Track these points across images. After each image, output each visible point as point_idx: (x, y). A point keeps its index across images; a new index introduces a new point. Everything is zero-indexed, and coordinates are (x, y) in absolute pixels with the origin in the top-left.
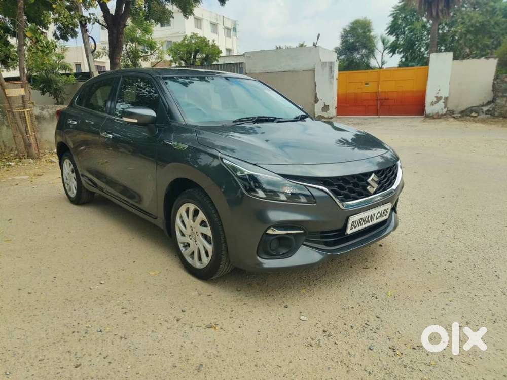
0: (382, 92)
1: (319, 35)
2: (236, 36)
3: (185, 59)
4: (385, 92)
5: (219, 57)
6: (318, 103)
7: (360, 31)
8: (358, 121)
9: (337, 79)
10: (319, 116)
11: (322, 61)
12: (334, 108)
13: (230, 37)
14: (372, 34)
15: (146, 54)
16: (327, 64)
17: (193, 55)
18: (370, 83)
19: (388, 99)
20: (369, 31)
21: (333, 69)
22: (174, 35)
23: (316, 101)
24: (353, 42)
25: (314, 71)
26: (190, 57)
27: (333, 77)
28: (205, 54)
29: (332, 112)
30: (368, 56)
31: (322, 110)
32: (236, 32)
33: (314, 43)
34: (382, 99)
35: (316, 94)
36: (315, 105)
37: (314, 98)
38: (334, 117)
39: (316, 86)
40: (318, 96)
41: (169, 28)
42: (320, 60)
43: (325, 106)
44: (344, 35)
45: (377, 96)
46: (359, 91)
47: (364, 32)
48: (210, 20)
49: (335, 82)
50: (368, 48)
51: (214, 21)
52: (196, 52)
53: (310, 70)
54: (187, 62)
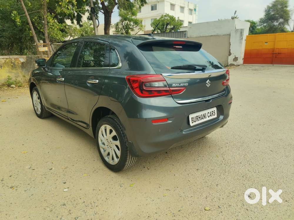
0: (277, 49)
1: (236, 11)
2: (195, 14)
3: (161, 29)
4: (279, 49)
5: (181, 27)
6: (231, 55)
7: (279, 7)
8: (257, 68)
9: (245, 40)
10: (230, 64)
11: (236, 29)
12: (242, 59)
13: (192, 15)
14: (288, 9)
15: (133, 27)
16: (239, 30)
17: (165, 26)
18: (268, 42)
19: (280, 53)
20: (286, 7)
21: (242, 34)
22: (158, 15)
23: (230, 54)
24: (273, 15)
25: (230, 35)
26: (164, 28)
27: (242, 39)
28: (173, 25)
29: (241, 61)
30: (283, 23)
31: (233, 60)
32: (195, 11)
33: (232, 17)
34: (277, 53)
35: (230, 50)
36: (229, 57)
37: (228, 53)
38: (241, 65)
39: (230, 45)
40: (231, 51)
41: (156, 11)
42: (235, 28)
43: (235, 57)
44: (267, 10)
45: (273, 51)
46: (261, 48)
47: (282, 8)
48: (179, 5)
49: (244, 42)
50: (284, 18)
51: (182, 5)
52: (167, 24)
53: (228, 35)
54: (162, 30)
